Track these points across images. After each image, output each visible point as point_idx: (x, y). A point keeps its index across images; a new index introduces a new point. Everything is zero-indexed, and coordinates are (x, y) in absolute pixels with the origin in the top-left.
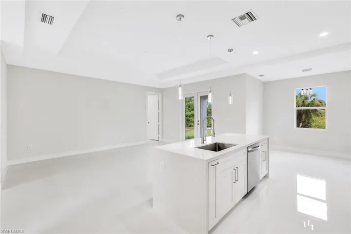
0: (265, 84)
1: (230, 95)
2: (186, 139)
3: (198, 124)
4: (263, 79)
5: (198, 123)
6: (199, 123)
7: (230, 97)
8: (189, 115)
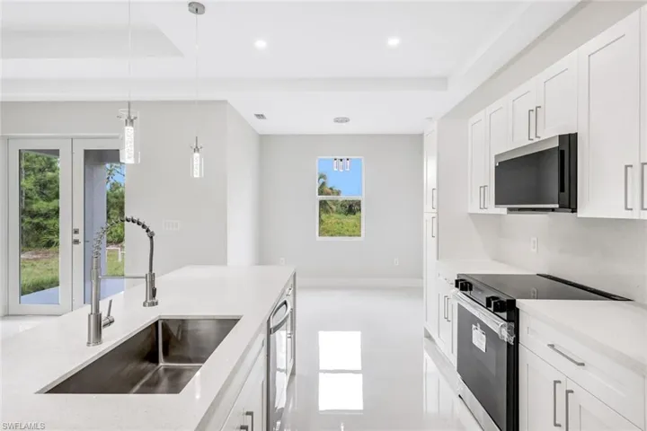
0: (264, 141)
1: (197, 149)
2: (23, 293)
3: (76, 242)
4: (263, 127)
5: (76, 237)
6: (80, 237)
7: (197, 155)
8: (43, 211)
